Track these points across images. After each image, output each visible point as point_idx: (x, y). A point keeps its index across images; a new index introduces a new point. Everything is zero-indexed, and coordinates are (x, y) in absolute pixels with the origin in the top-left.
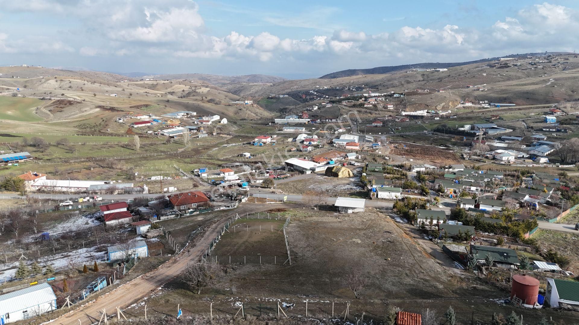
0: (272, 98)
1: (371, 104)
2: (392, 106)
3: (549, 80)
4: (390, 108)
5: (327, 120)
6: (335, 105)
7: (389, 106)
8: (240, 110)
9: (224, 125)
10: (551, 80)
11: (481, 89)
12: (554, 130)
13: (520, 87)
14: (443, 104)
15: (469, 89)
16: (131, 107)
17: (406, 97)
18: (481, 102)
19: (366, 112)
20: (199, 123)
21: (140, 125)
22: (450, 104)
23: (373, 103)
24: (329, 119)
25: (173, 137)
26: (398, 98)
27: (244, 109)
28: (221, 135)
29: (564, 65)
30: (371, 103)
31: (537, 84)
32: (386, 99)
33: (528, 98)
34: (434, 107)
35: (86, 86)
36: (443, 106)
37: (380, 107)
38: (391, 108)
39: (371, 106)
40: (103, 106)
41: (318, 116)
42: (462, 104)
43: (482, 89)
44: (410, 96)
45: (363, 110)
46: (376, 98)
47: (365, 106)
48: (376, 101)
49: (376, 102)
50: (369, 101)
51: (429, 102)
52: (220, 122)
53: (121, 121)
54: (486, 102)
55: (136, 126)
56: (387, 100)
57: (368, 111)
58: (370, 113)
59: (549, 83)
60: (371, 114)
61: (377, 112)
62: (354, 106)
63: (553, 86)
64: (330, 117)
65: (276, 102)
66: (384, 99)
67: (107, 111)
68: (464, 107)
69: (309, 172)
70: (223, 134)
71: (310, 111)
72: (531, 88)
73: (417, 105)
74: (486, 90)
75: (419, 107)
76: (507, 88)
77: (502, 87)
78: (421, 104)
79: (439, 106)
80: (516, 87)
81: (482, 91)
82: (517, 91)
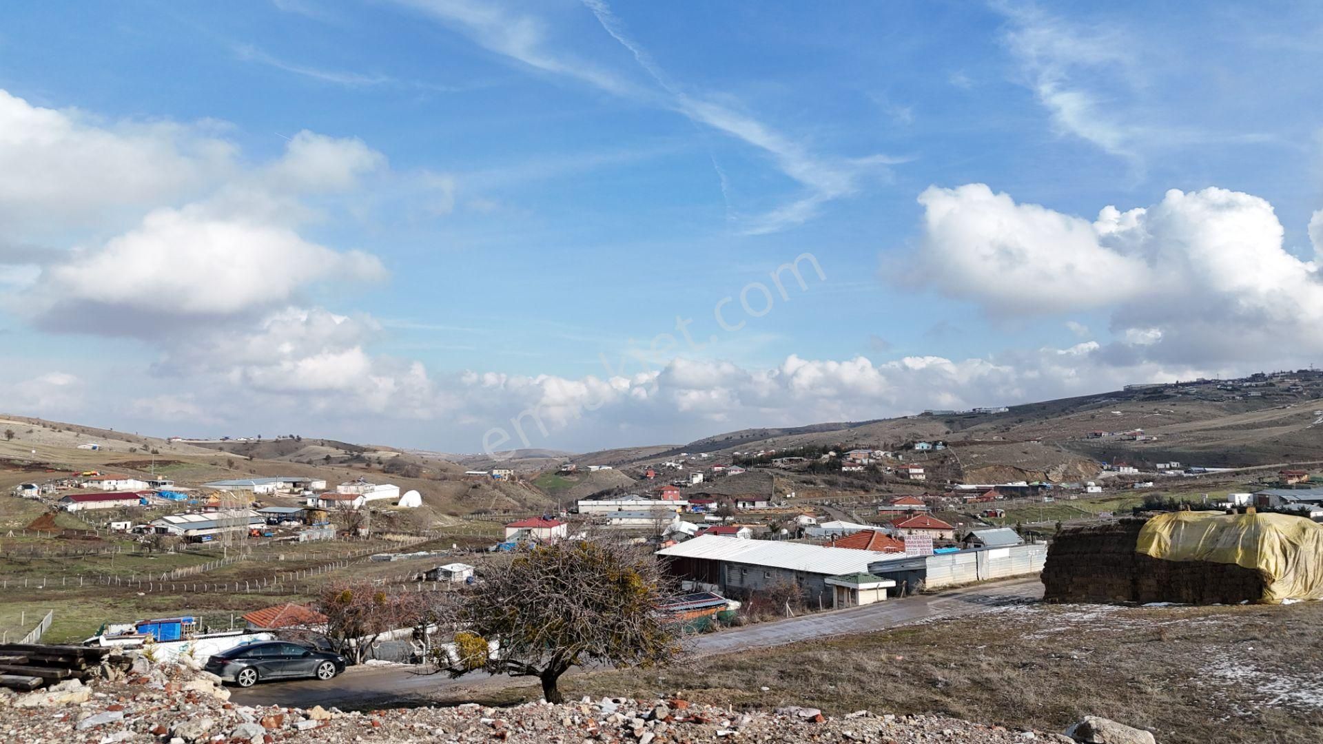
0: (568, 473)
1: (860, 465)
2: (921, 471)
3: (1312, 416)
4: (916, 477)
5: (740, 505)
6: (751, 469)
7: (912, 471)
8: (475, 487)
9: (408, 512)
10: (1318, 413)
11: (1139, 438)
13: (1245, 432)
14: (1062, 468)
15: (1100, 439)
16: (107, 465)
17: (951, 450)
18: (1160, 466)
19: (851, 485)
20: (320, 502)
21: (91, 505)
22: (1080, 468)
23: (865, 462)
24: (744, 502)
25: (198, 539)
26: (928, 451)
27: (486, 486)
28: (389, 536)
29: (1311, 389)
30: (858, 462)
31: (1284, 424)
32: (896, 455)
33: (1287, 456)
34: (1040, 476)
35: (34, 435)
36: (1065, 472)
37: (887, 471)
38: (920, 477)
39: (859, 468)
40: (9, 460)
41: (708, 495)
42: (1108, 470)
43: (1143, 438)
44: (965, 448)
45: (842, 479)
46: (870, 451)
47: (844, 469)
48: (870, 457)
49: (871, 461)
50: (851, 459)
51: (1021, 461)
52: (396, 504)
53: (33, 493)
54: (1174, 464)
55: (72, 507)
56: (900, 457)
57: (856, 482)
58: (863, 488)
59: (1319, 421)
60: (867, 491)
61: (883, 487)
62: (813, 468)
64: (749, 497)
65: (578, 482)
66: (889, 455)
67: (10, 471)
68: (1119, 477)
69: (871, 594)
70: (394, 533)
71: (680, 486)
72: (1278, 432)
73: (991, 468)
74: (1155, 439)
75: (996, 474)
76: (1209, 434)
77: (1191, 431)
78: (1001, 466)
79: (1055, 473)
80: (1232, 432)
81: (1145, 441)
82: (1247, 440)
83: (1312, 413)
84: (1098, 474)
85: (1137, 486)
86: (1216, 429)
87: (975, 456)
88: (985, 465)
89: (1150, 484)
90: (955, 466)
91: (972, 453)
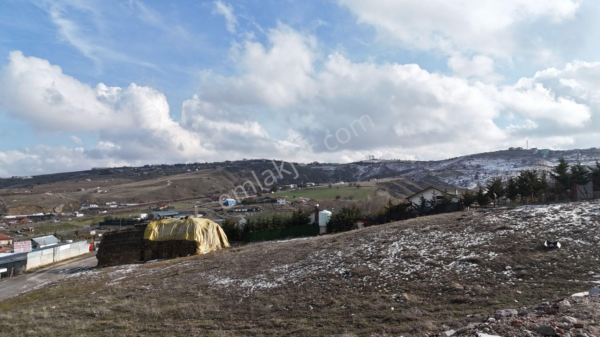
3: (166, 183)
10: (168, 181)
11: (99, 191)
12: (246, 210)
13: (141, 189)
14: (62, 206)
15: (81, 192)
18: (108, 203)
22: (71, 206)
29: (166, 172)
31: (157, 186)
33: (157, 198)
34: (51, 210)
36: (64, 208)
42: (84, 206)
43: (101, 191)
44: (9, 197)
51: (41, 203)
54: (114, 203)
59: (169, 184)
63: (175, 187)
68: (89, 209)
72: (154, 189)
73: (24, 207)
74: (106, 191)
75: (26, 210)
76: (128, 189)
77: (121, 188)
78: (30, 206)
79: (58, 208)
80: (137, 189)
81: (101, 193)
82: (142, 192)
83: (166, 181)
84: (80, 208)
85: (100, 212)
86: (131, 187)
87: (15, 201)
88: (20, 205)
89: (105, 212)
90: (3, 207)
91: (13, 199)
